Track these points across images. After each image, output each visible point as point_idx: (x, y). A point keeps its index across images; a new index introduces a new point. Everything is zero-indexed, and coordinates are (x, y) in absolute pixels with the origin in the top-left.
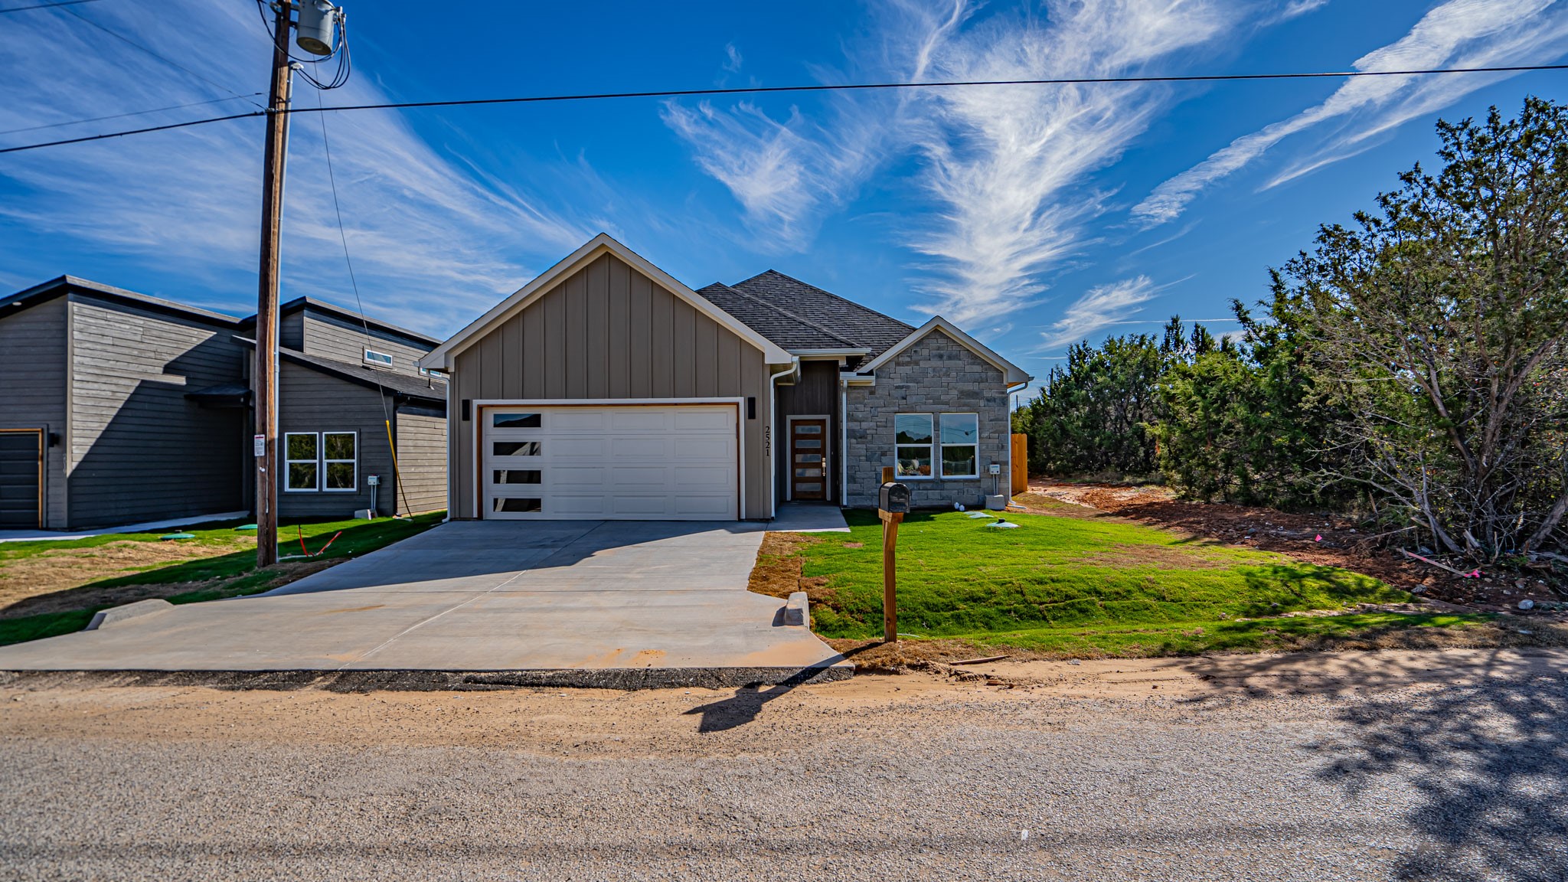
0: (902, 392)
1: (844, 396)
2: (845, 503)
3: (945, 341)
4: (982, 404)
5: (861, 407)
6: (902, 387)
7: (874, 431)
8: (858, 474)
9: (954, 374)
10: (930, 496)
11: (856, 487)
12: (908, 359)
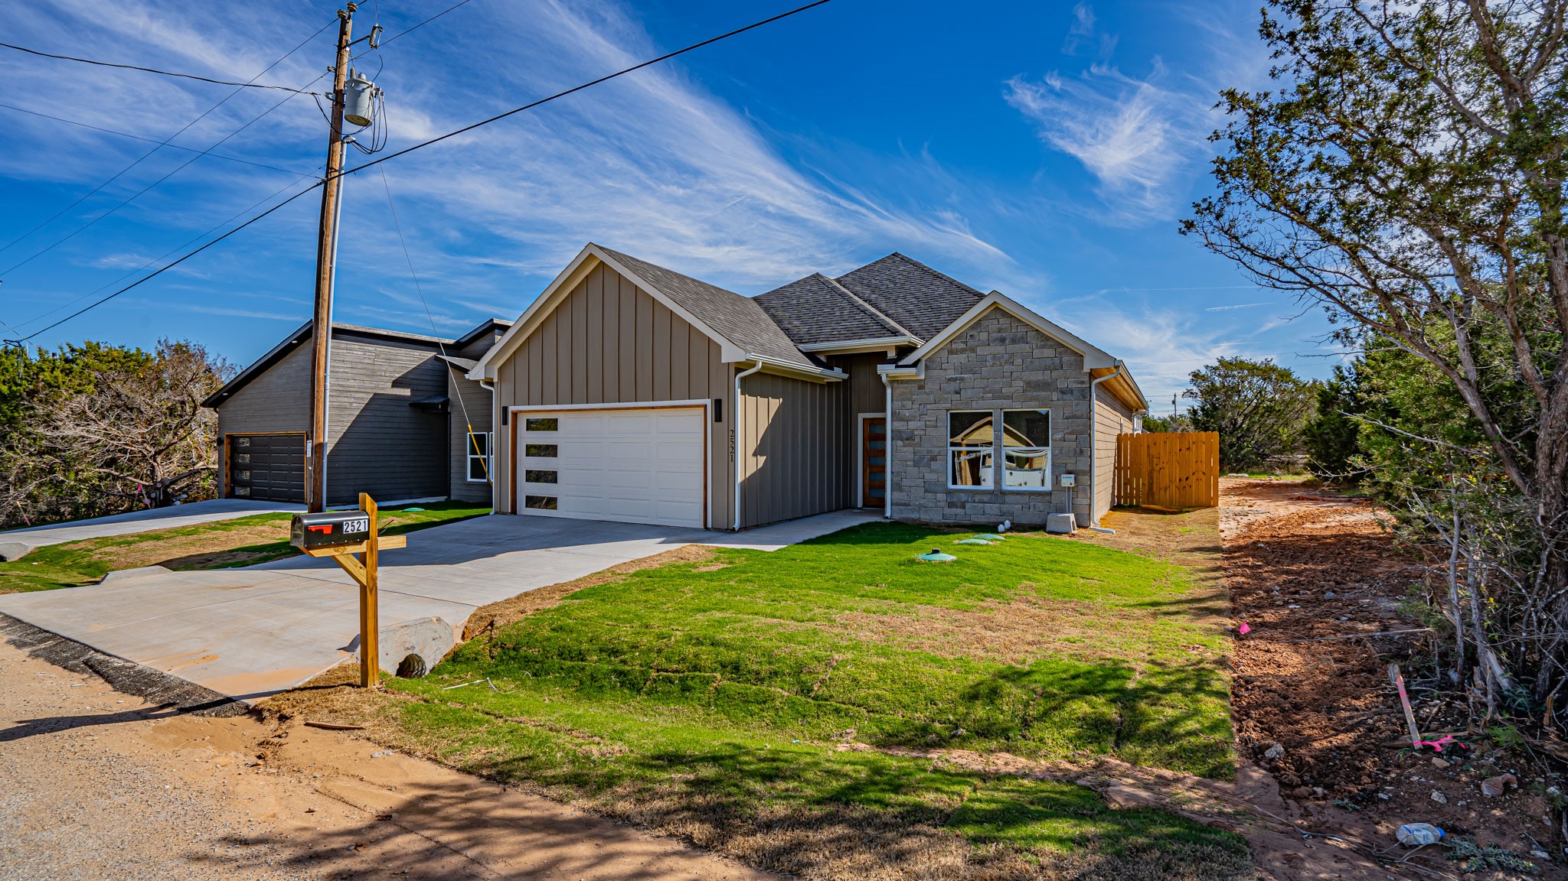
0: (955, 386)
1: (889, 391)
2: (888, 515)
3: (1008, 322)
4: (1055, 398)
5: (908, 404)
6: (955, 380)
7: (924, 432)
8: (905, 482)
9: (1018, 361)
10: (988, 511)
11: (900, 496)
12: (963, 346)
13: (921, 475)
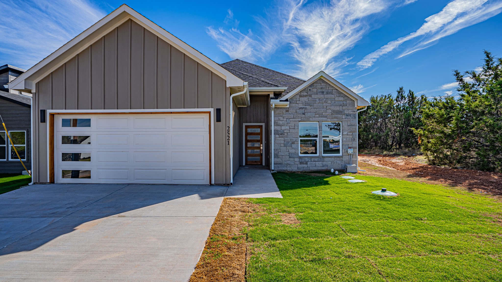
0: (303, 111)
1: (273, 112)
2: (273, 169)
3: (325, 84)
4: (344, 117)
5: (281, 118)
6: (303, 108)
7: (288, 131)
8: (280, 154)
9: (329, 102)
10: (317, 165)
11: (279, 160)
12: (306, 94)
13: (288, 151)
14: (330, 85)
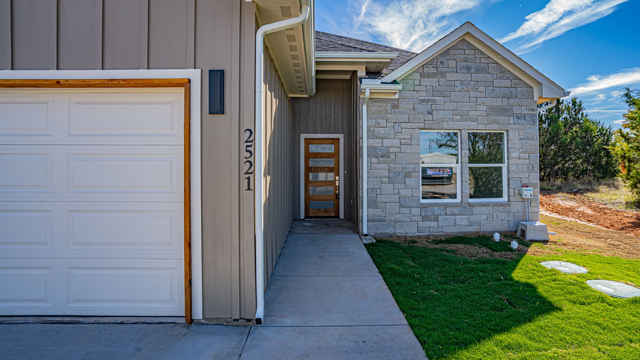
0: (428, 107)
1: (365, 108)
2: (365, 231)
3: (473, 52)
4: (511, 122)
5: (383, 123)
6: (428, 101)
7: (397, 150)
8: (380, 198)
10: (458, 222)
11: (377, 212)
12: (434, 71)
13: (396, 192)
14: (483, 53)
